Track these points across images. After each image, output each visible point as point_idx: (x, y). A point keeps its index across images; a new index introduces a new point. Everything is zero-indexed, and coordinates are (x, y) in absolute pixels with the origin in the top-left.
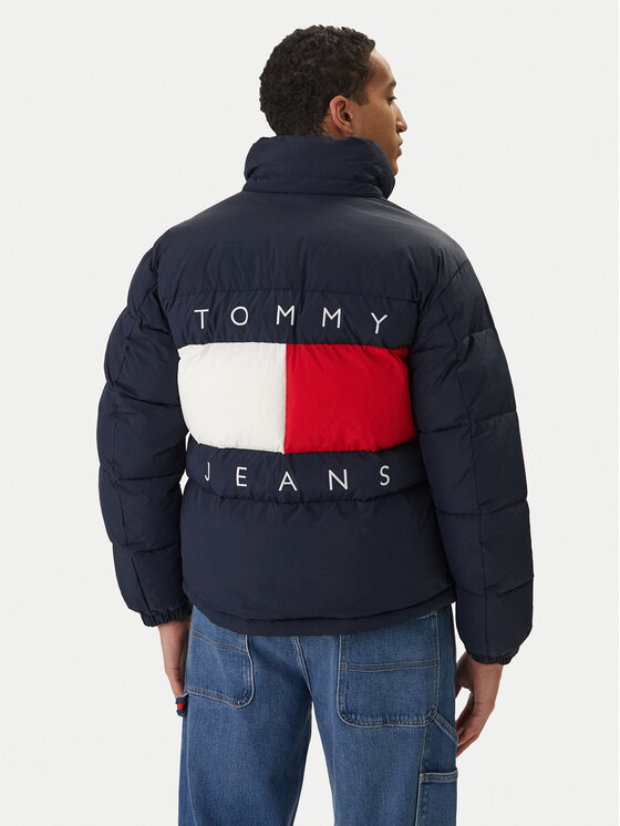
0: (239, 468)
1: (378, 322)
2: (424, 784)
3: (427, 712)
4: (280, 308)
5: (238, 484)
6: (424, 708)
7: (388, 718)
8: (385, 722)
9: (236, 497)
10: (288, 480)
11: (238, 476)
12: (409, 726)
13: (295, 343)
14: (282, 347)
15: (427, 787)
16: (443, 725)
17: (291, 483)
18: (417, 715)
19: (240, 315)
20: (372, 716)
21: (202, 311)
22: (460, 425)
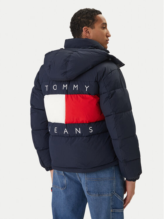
0: (55, 128)
1: (87, 88)
2: (112, 212)
3: (111, 192)
4: (64, 85)
5: (55, 132)
6: (110, 191)
7: (100, 194)
8: (99, 195)
9: (55, 136)
10: (66, 131)
11: (55, 130)
12: (106, 196)
13: (68, 94)
14: (64, 95)
15: (113, 213)
16: (117, 196)
17: (67, 131)
18: (108, 193)
19: (55, 87)
20: (95, 193)
21: (47, 86)
22: (111, 115)
